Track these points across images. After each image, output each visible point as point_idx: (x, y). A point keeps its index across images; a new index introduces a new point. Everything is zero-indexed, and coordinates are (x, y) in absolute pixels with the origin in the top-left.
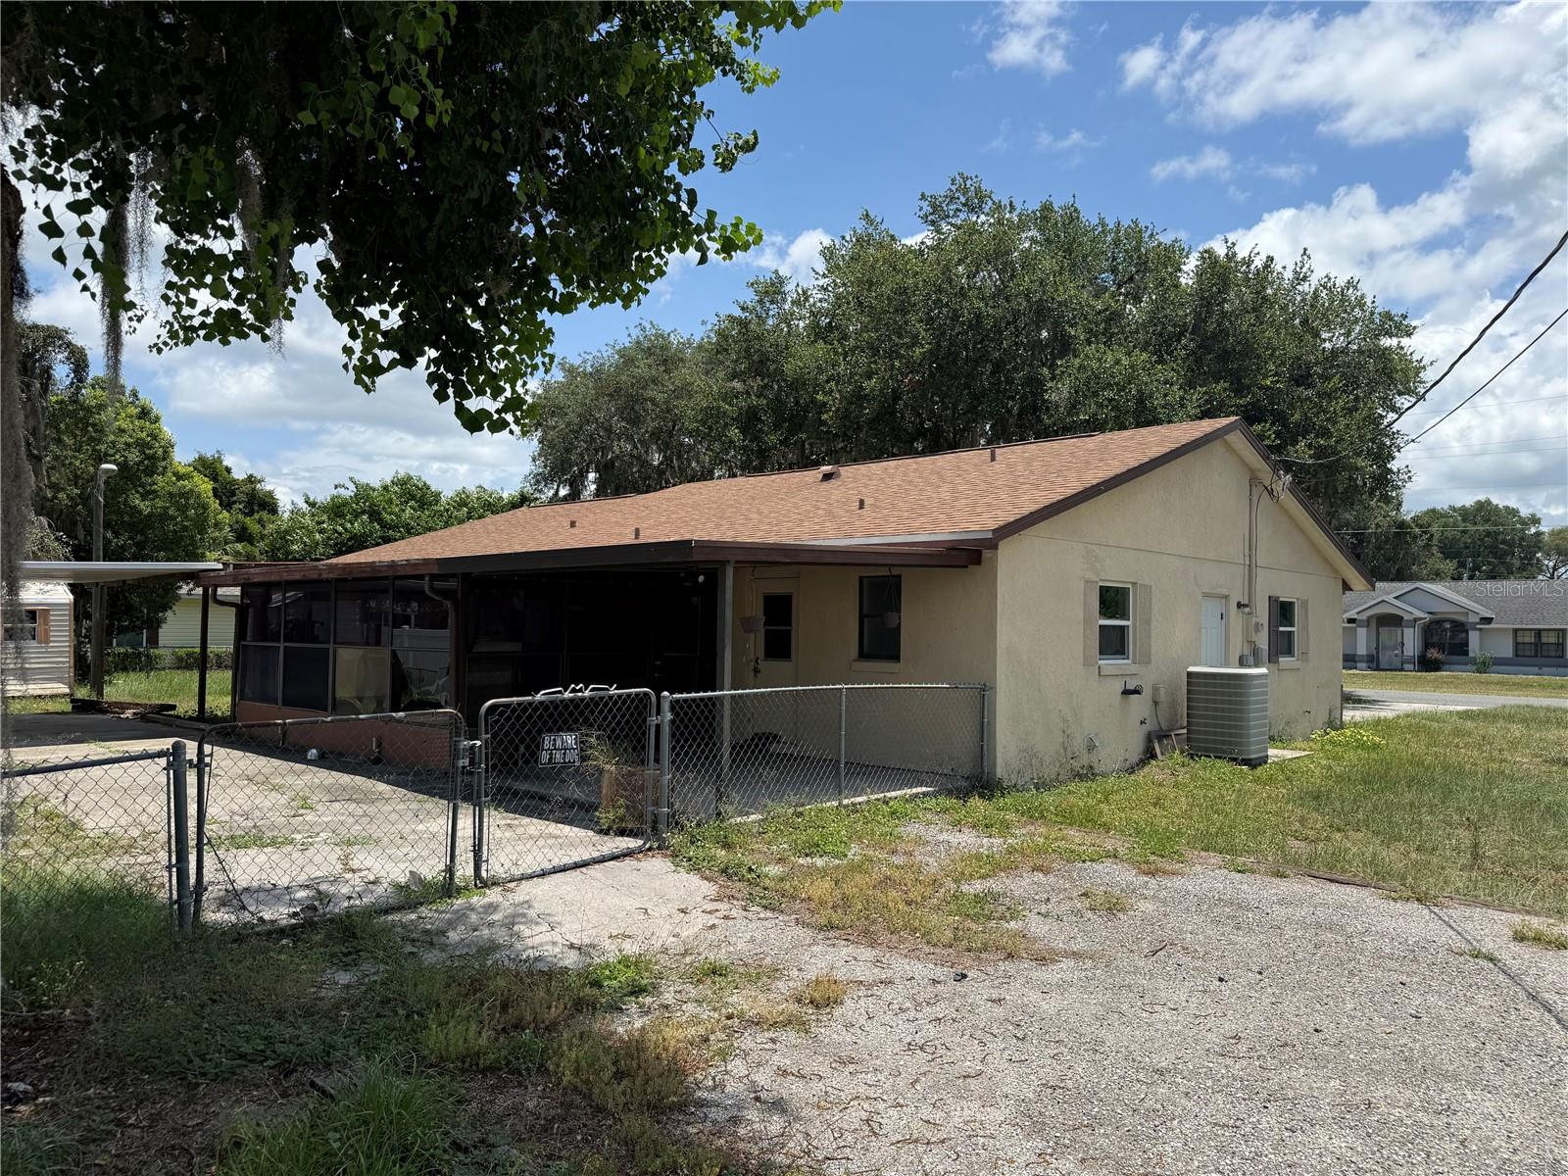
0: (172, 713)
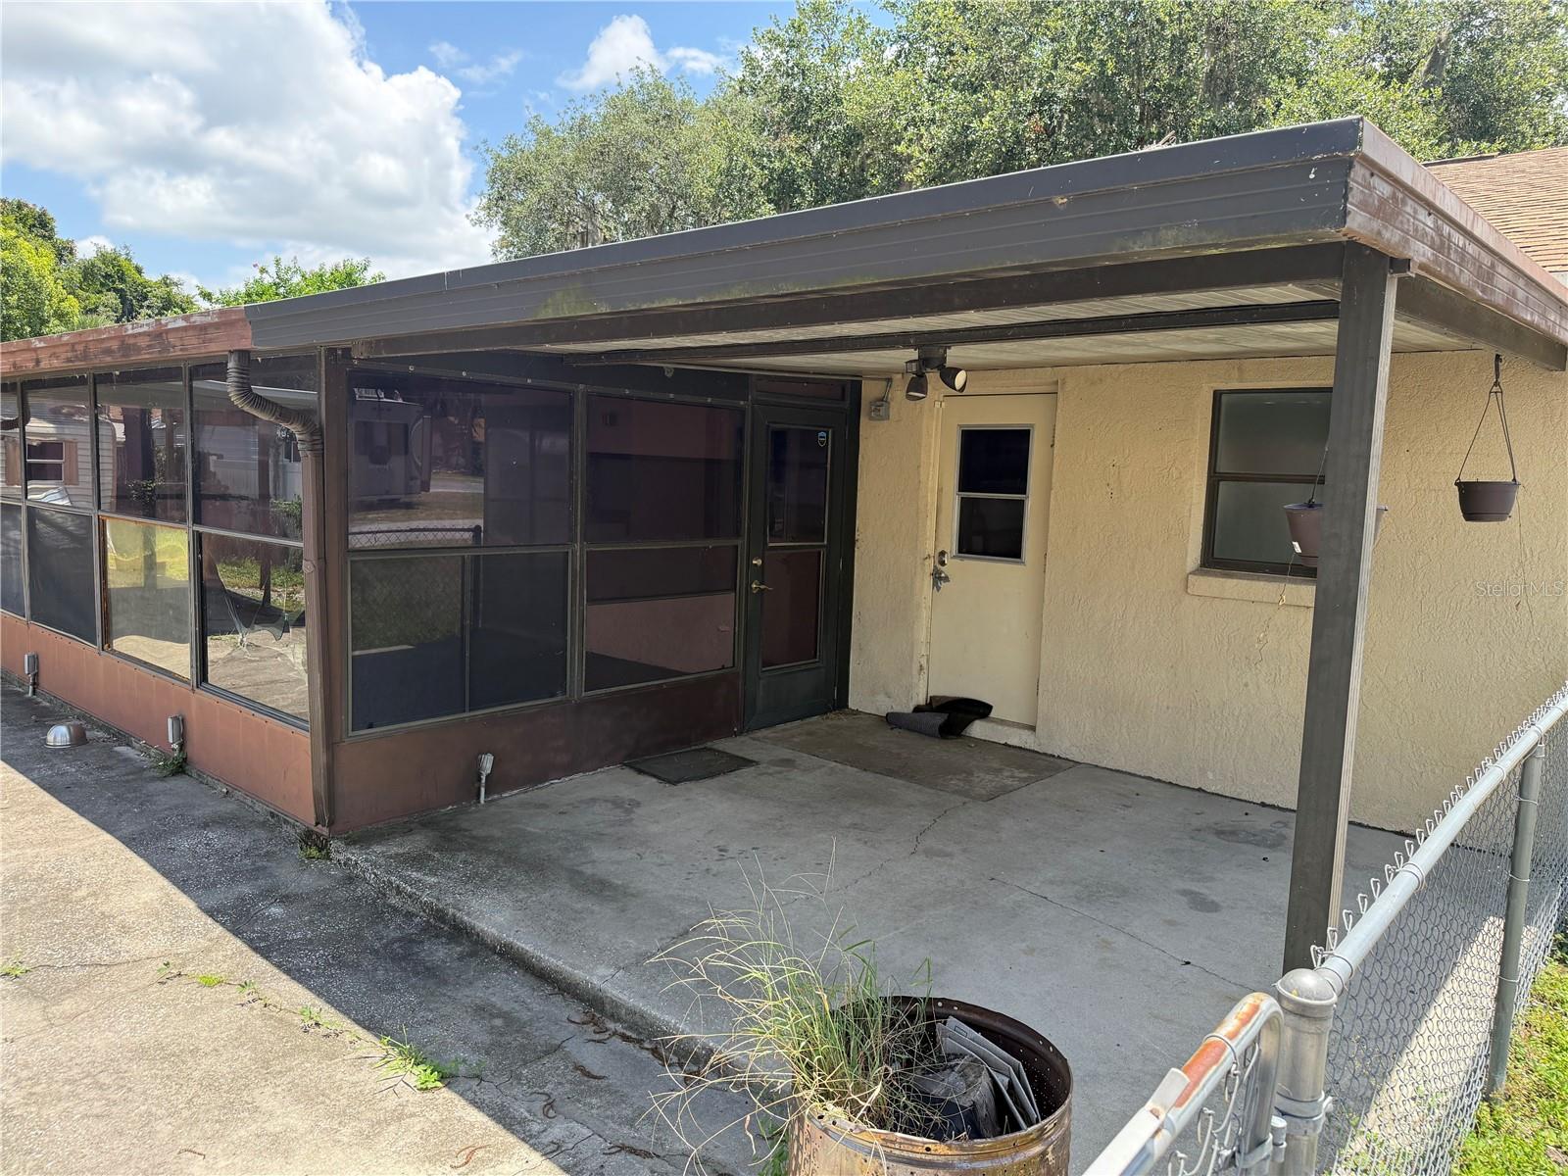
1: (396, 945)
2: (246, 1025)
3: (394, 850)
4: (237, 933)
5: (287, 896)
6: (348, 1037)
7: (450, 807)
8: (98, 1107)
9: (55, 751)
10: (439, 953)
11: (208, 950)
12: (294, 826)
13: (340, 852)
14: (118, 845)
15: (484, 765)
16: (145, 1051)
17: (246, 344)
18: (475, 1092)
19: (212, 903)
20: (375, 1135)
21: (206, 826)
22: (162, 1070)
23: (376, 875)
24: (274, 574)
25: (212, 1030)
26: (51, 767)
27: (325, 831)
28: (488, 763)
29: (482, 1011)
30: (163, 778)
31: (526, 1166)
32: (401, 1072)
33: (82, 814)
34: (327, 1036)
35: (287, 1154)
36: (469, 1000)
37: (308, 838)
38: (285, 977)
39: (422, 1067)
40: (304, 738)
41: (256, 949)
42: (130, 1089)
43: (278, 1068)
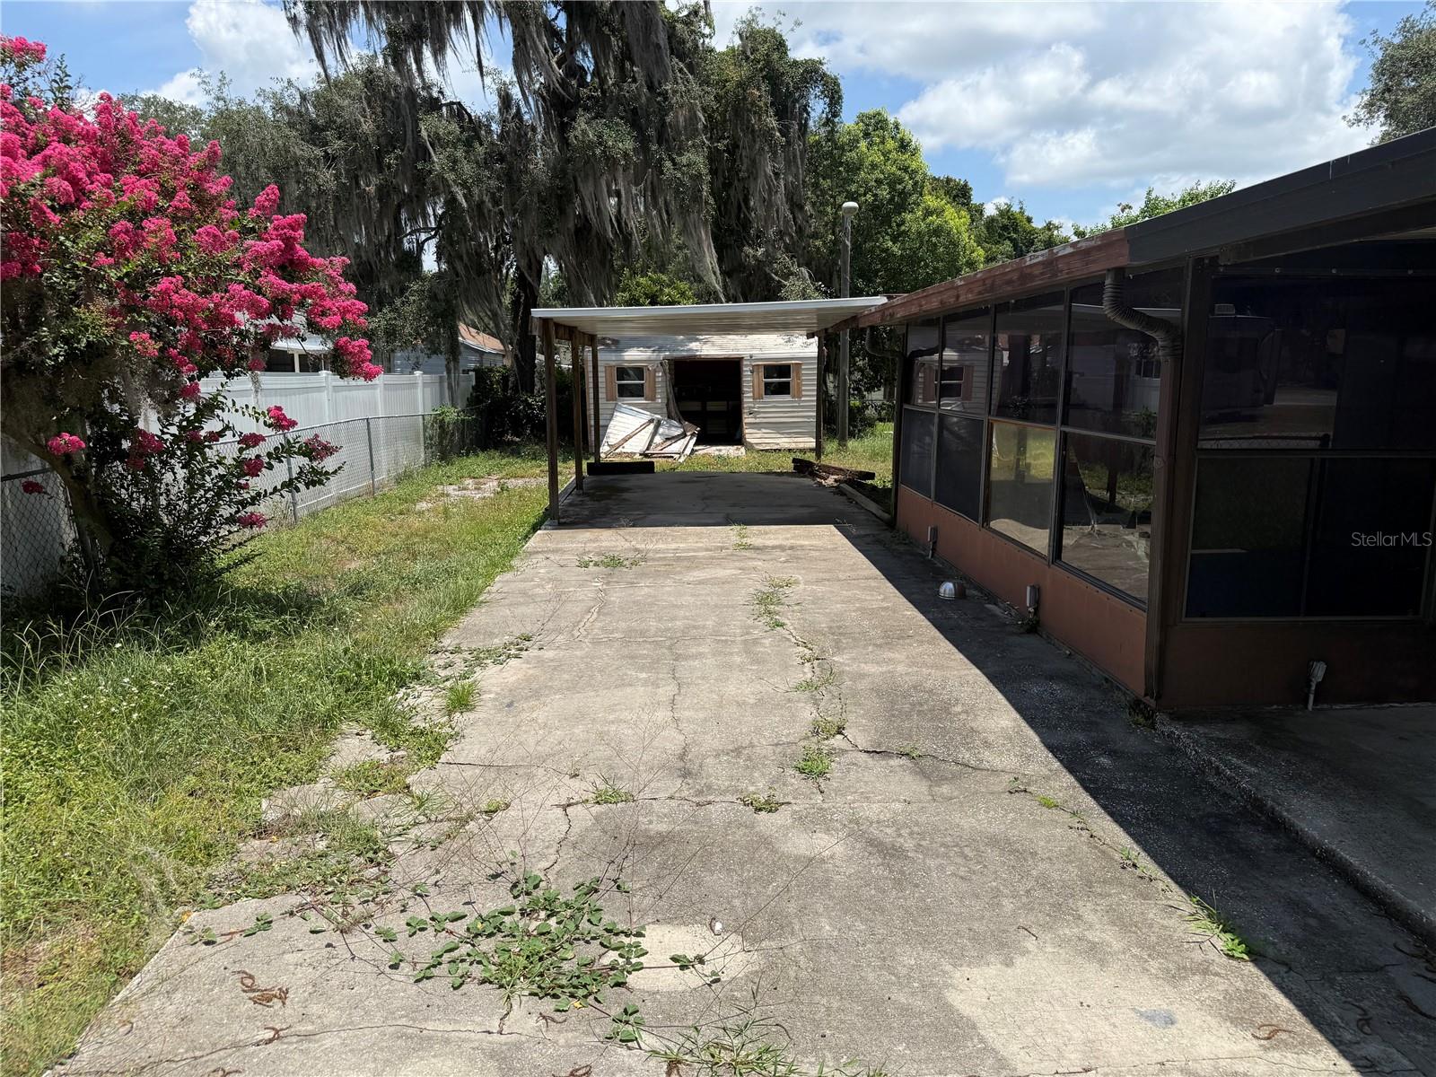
0: (869, 482)
1: (1211, 820)
2: (1075, 847)
3: (1217, 734)
4: (1071, 771)
5: (1115, 752)
6: (1161, 885)
7: (1275, 707)
8: (962, 871)
9: (944, 601)
10: (1255, 839)
11: (1047, 778)
12: (1125, 694)
13: (1166, 726)
14: (984, 679)
15: (1316, 671)
16: (997, 842)
17: (1123, 261)
18: (1283, 978)
19: (1054, 742)
20: (1180, 978)
21: (1051, 678)
22: (1010, 860)
23: (1196, 752)
24: (1120, 478)
25: (1048, 842)
26: (941, 612)
27: (1152, 703)
28: (1319, 671)
29: (1296, 906)
30: (1020, 634)
31: (1332, 1067)
32: (1208, 933)
33: (960, 651)
34: (1141, 878)
35: (1103, 963)
36: (1283, 891)
37: (1136, 706)
38: (1109, 818)
39: (1229, 936)
40: (1142, 617)
41: (1086, 789)
42: (985, 866)
43: (1099, 890)
